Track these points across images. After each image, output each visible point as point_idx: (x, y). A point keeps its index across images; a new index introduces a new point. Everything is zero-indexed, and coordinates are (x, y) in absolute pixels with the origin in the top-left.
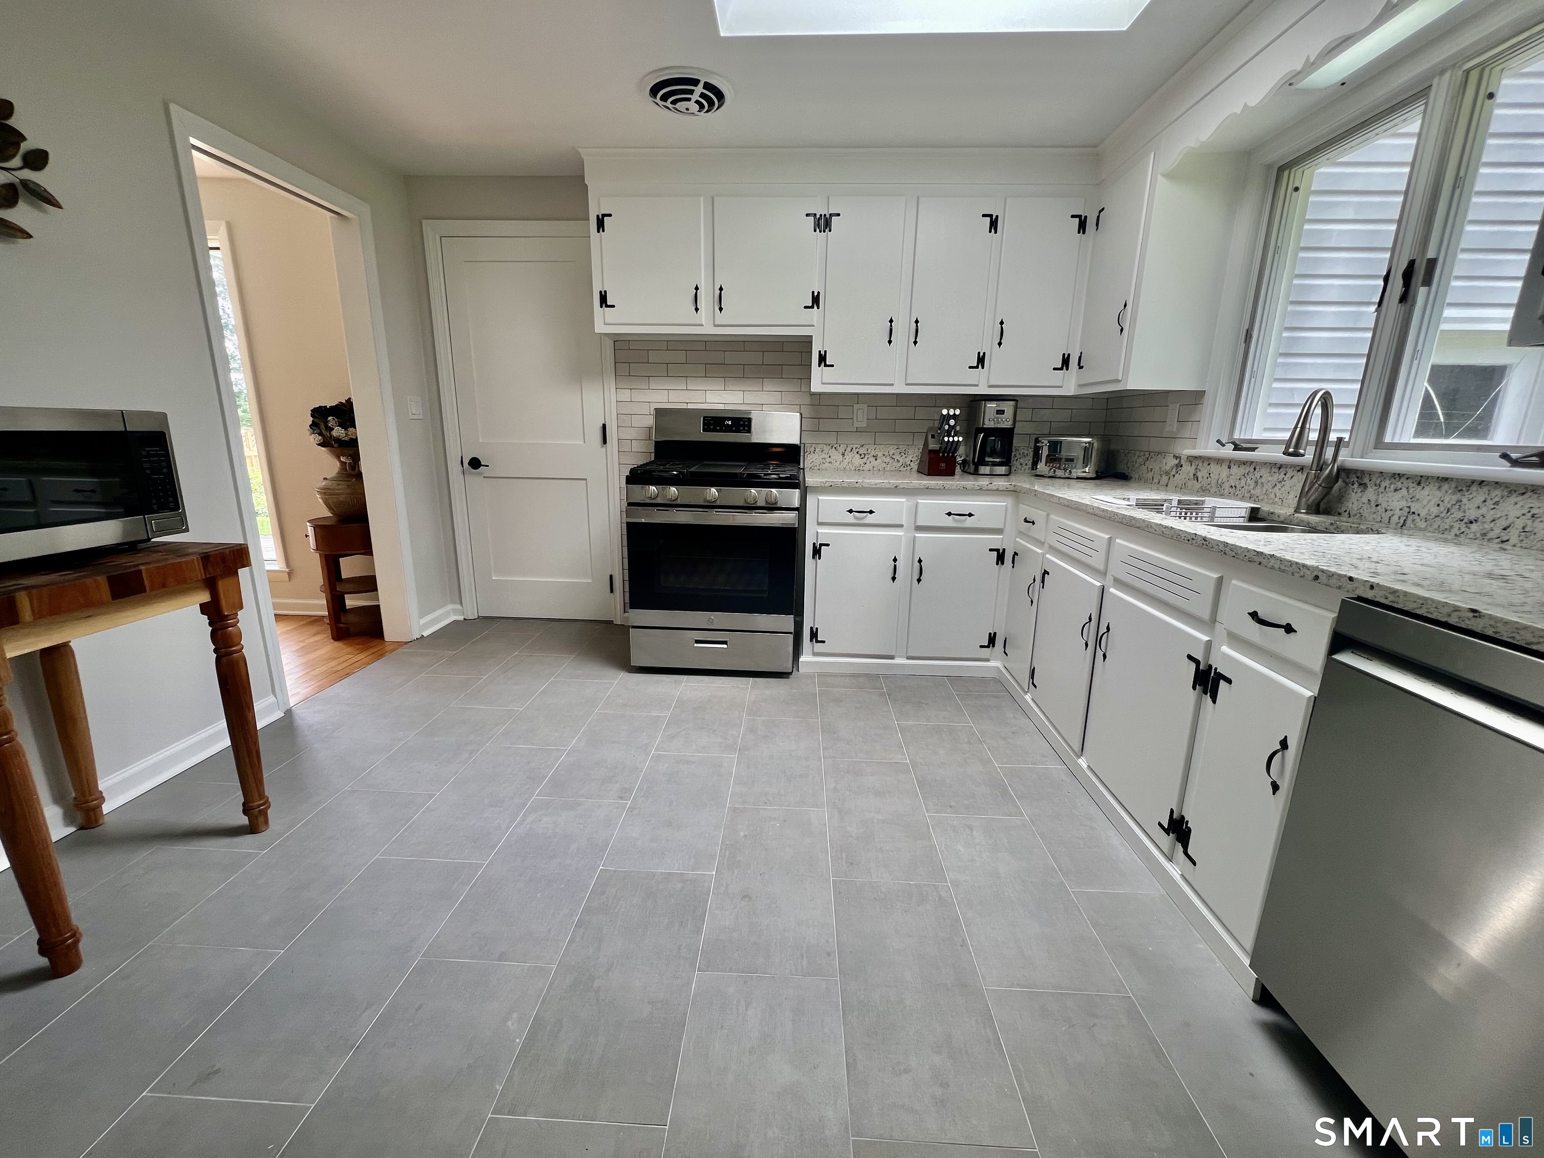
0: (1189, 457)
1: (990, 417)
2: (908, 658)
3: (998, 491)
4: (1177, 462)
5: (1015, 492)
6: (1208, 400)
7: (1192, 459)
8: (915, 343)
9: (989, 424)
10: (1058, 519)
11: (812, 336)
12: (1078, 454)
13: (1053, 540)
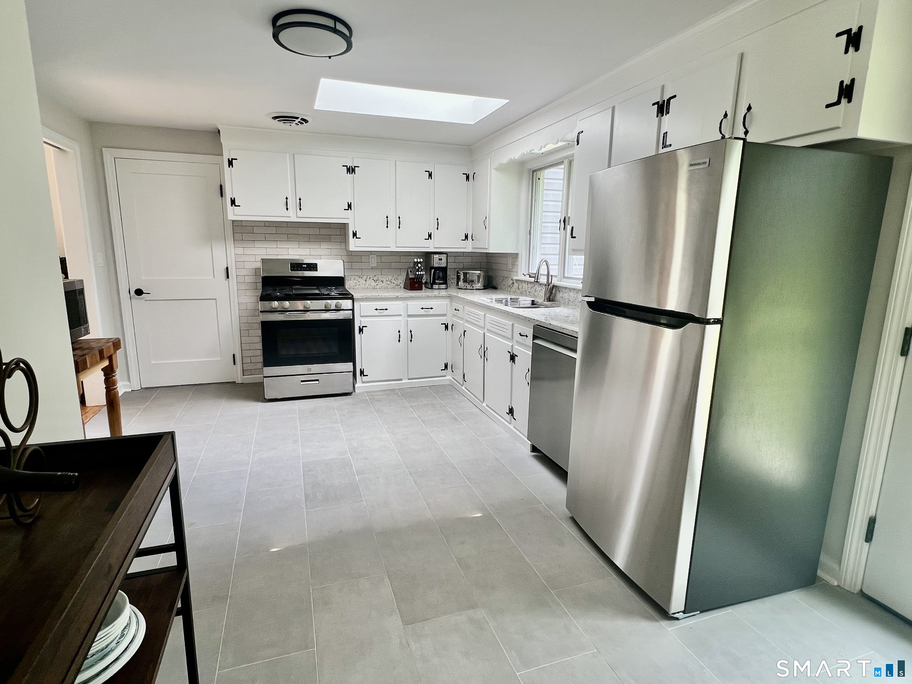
0: (516, 280)
1: (436, 262)
2: (409, 379)
3: (443, 297)
4: (512, 282)
5: (450, 297)
6: (520, 256)
7: (517, 281)
8: (399, 227)
9: (436, 265)
10: (468, 308)
11: (348, 223)
12: (475, 278)
13: (466, 317)
